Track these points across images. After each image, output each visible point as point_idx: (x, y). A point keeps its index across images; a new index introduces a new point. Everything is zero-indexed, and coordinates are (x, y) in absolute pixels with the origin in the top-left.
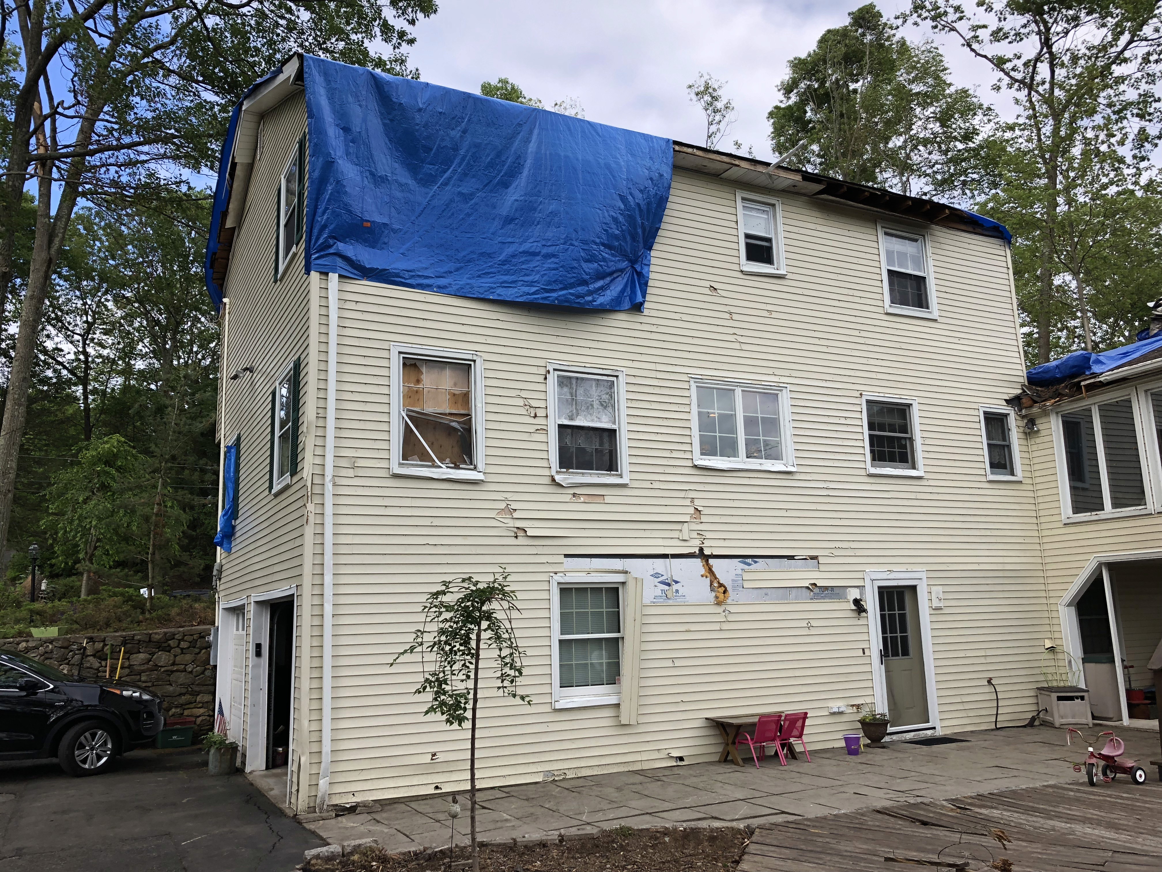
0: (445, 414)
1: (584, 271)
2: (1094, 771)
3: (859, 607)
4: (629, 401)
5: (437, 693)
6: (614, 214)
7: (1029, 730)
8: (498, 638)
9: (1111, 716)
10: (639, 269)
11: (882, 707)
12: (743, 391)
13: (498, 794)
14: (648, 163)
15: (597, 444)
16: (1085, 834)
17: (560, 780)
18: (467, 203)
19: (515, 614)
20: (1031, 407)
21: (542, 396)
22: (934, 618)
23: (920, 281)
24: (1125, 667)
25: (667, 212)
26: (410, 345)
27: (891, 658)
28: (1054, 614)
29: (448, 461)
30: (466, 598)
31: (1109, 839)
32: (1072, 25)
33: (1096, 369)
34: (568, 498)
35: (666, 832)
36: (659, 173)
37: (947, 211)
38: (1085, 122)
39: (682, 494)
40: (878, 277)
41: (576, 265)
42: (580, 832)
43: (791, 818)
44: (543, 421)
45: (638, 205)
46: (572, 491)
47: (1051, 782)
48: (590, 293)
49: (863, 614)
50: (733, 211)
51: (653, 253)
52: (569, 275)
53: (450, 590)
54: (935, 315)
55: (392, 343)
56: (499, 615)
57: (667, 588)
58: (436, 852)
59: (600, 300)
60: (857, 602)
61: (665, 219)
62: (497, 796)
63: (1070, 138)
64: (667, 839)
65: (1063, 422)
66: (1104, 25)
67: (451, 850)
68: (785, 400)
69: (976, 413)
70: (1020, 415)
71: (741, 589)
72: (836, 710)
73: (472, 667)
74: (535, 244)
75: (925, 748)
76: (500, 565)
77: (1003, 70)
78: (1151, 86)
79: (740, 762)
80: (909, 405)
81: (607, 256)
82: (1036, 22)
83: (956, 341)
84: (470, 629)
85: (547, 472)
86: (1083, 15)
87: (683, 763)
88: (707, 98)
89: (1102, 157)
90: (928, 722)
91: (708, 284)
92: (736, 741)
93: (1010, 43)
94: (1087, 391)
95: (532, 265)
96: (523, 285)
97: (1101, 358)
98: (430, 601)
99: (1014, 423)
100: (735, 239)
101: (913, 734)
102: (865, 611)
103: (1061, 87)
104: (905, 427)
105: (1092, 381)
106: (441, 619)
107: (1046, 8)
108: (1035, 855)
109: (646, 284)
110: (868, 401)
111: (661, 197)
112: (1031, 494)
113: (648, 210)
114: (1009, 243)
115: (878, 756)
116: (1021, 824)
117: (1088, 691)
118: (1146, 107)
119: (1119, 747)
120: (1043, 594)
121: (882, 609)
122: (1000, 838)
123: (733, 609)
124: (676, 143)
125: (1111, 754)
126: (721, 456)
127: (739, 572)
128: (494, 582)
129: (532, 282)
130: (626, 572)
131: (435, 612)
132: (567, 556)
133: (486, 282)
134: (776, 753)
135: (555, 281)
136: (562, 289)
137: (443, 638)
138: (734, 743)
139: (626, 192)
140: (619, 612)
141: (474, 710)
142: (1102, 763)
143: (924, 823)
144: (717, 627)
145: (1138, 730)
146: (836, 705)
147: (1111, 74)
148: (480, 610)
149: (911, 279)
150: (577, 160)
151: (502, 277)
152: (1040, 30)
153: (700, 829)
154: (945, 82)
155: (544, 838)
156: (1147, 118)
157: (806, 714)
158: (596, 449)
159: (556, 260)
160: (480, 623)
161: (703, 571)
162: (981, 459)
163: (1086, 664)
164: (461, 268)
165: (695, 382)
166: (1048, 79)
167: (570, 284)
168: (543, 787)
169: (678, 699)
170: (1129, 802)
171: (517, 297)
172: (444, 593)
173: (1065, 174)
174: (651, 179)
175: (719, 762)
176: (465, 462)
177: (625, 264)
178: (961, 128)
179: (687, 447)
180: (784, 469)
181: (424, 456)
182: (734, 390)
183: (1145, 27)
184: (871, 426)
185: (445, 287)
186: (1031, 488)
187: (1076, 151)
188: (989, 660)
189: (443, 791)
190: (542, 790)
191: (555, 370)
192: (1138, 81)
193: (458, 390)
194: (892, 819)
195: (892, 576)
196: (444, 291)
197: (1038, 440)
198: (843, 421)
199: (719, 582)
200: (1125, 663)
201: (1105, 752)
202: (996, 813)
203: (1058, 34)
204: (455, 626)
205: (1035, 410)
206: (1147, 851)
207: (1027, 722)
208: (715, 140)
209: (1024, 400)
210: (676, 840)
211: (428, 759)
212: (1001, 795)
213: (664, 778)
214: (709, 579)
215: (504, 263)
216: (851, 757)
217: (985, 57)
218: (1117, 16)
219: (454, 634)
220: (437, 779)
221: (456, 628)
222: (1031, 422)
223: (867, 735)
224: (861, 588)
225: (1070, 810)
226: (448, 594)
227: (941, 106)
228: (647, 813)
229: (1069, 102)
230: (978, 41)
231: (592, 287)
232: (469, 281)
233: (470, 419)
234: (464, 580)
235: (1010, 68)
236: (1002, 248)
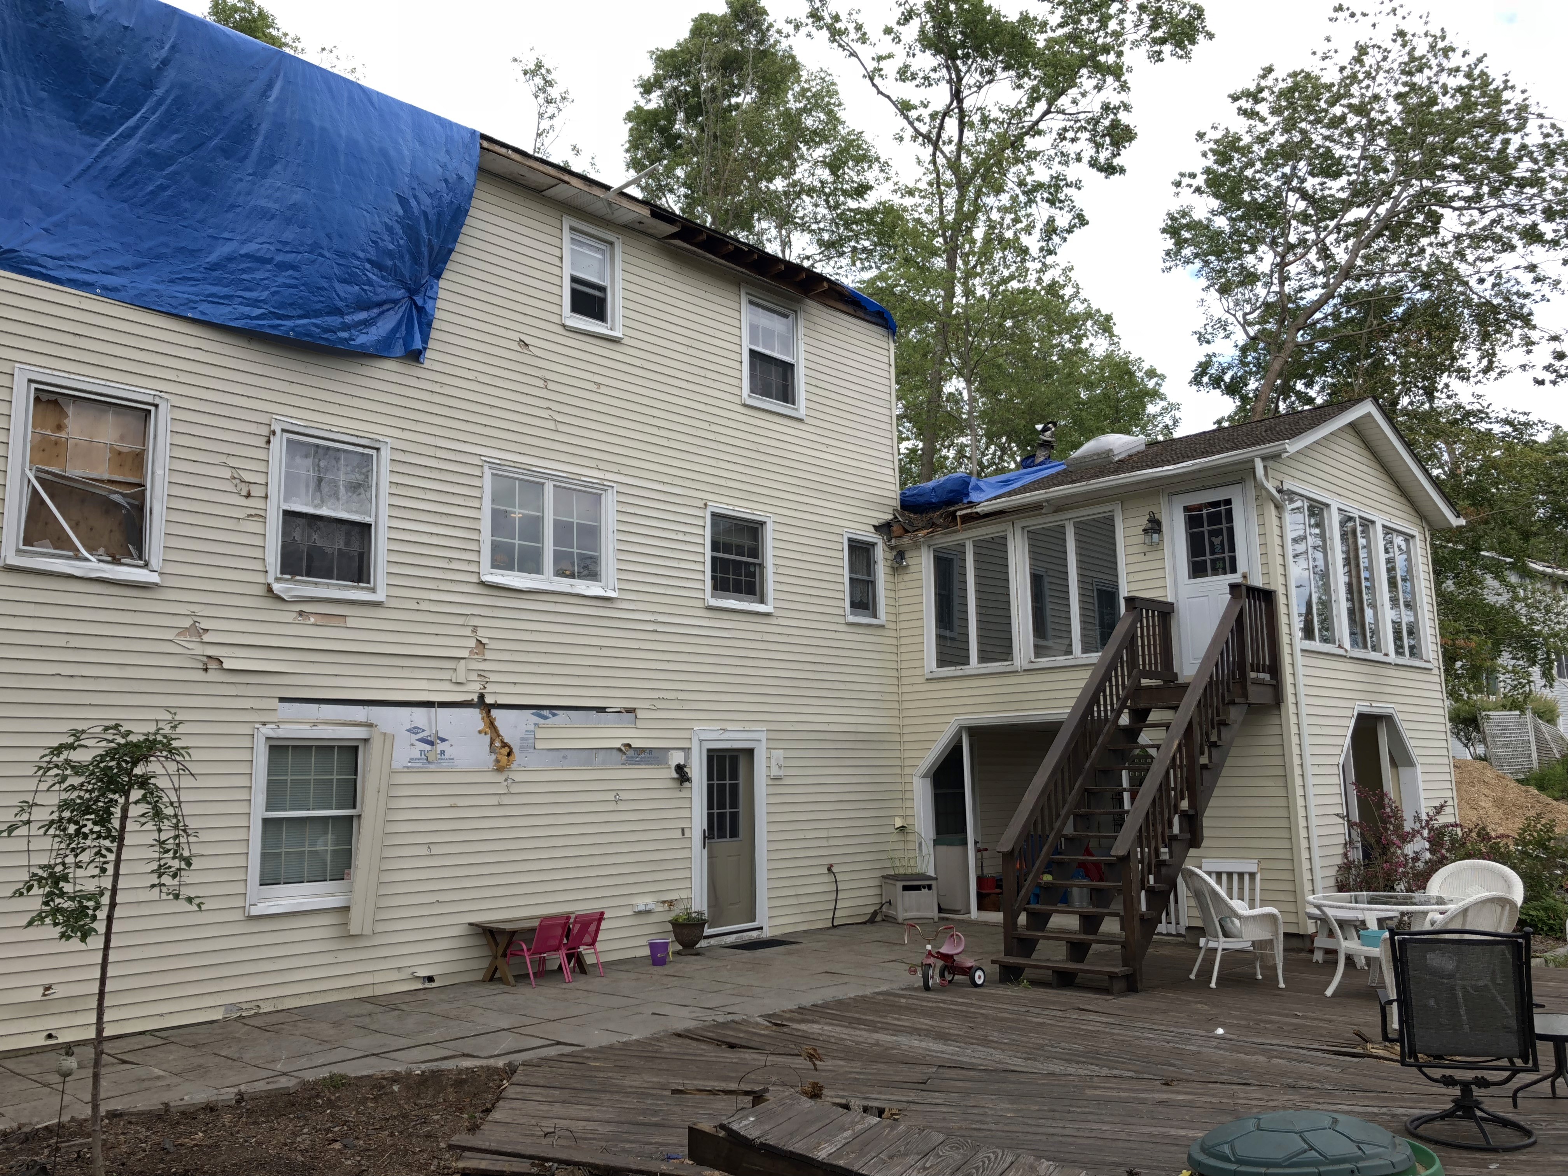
0: (102, 481)
1: (338, 295)
2: (931, 973)
3: (682, 775)
4: (393, 486)
5: (50, 894)
6: (388, 221)
7: (869, 928)
8: (158, 814)
9: (958, 908)
10: (420, 303)
11: (699, 904)
12: (555, 486)
13: (150, 1041)
14: (443, 157)
15: (342, 543)
16: (911, 1047)
17: (250, 1016)
18: (162, 170)
19: (186, 782)
20: (901, 536)
21: (261, 467)
22: (773, 790)
23: (787, 369)
24: (978, 851)
25: (464, 229)
26: (49, 372)
27: (716, 840)
28: (908, 787)
29: (101, 550)
30: (111, 753)
31: (936, 1051)
32: (987, 79)
33: (974, 497)
34: (290, 617)
35: (396, 1078)
36: (458, 175)
37: (825, 284)
38: (990, 200)
39: (460, 621)
40: (736, 357)
41: (326, 285)
42: (270, 1087)
43: (567, 1050)
44: (259, 504)
45: (425, 213)
46: (298, 607)
47: (884, 988)
48: (346, 327)
49: (687, 784)
50: (557, 242)
51: (442, 283)
52: (315, 299)
53: (82, 742)
54: (802, 412)
55: (17, 365)
56: (162, 783)
57: (428, 747)
58: (38, 1130)
59: (361, 339)
60: (680, 768)
61: (461, 238)
62: (148, 1044)
63: (972, 217)
64: (396, 1088)
65: (935, 557)
66: (1019, 87)
67: (60, 1125)
68: (610, 504)
69: (839, 539)
70: (889, 546)
71: (532, 751)
72: (642, 908)
73: (111, 857)
74: (266, 246)
75: (747, 954)
76: (167, 709)
77: (906, 118)
78: (1064, 167)
79: (511, 980)
80: (762, 524)
81: (374, 277)
82: (948, 68)
83: (824, 448)
84: (111, 800)
85: (260, 579)
86: (998, 70)
87: (433, 985)
88: (539, 81)
89: (1005, 244)
90: (754, 920)
91: (516, 336)
92: (508, 952)
93: (917, 86)
94: (962, 523)
95: (258, 275)
96: (241, 304)
97: (981, 484)
98: (47, 759)
99: (881, 554)
100: (557, 280)
101: (734, 936)
102: (688, 780)
103: (969, 153)
104: (755, 551)
105: (969, 511)
106: (63, 786)
107: (960, 52)
108: (853, 1075)
109: (429, 325)
110: (714, 515)
111: (459, 208)
112: (894, 642)
113: (439, 222)
114: (894, 334)
115: (691, 965)
116: (842, 1039)
117: (936, 879)
118: (1057, 192)
119: (959, 944)
120: (898, 763)
121: (710, 777)
122: (811, 1057)
123: (518, 777)
124: (484, 137)
125: (950, 953)
126: (519, 571)
127: (531, 727)
128: (155, 734)
129: (257, 300)
130: (370, 725)
131: (57, 775)
132: (282, 700)
133: (182, 292)
134: (560, 967)
135: (291, 305)
136: (301, 317)
137: (67, 814)
138: (504, 955)
139: (407, 194)
140: (355, 780)
141: (110, 919)
142: (940, 963)
143: (732, 1046)
144: (494, 801)
145: (986, 924)
146: (641, 903)
147: (1023, 146)
148: (129, 773)
149: (776, 365)
150: (340, 135)
151: (209, 287)
152: (951, 78)
153: (443, 1071)
154: (837, 119)
155: (215, 1098)
156: (1058, 205)
157: (602, 914)
158: (339, 550)
159: (296, 274)
160: (129, 791)
161: (481, 726)
162: (840, 595)
163: (938, 847)
164: (144, 265)
165: (490, 468)
166: (956, 139)
167: (315, 311)
168: (223, 1028)
169: (432, 898)
170: (964, 1008)
171: (231, 320)
172: (71, 747)
173: (966, 256)
174: (446, 181)
175: (483, 981)
176: (130, 555)
177: (400, 293)
178: (853, 182)
179: (473, 557)
180: (601, 593)
181: (61, 542)
182: (543, 484)
183: (1063, 97)
184: (715, 547)
185: (115, 290)
186: (893, 634)
187: (978, 234)
188: (832, 842)
189: (60, 1041)
190: (220, 1031)
191: (283, 431)
192: (1051, 159)
193: (126, 447)
194: (694, 1044)
195: (726, 736)
196: (113, 294)
197: (907, 577)
198: (680, 537)
199: (502, 741)
200: (979, 846)
201: (944, 950)
202: (816, 1028)
203: (970, 87)
204: (87, 796)
205: (906, 540)
206: (974, 1064)
207: (867, 917)
208: (547, 142)
209: (894, 528)
210: (409, 1088)
211: (37, 994)
212: (826, 1005)
213: (404, 1007)
214: (488, 736)
215: (213, 267)
216: (656, 968)
217: (888, 97)
218: (1035, 77)
219: (85, 808)
220: (51, 1024)
221: (90, 800)
222: (900, 555)
223: (679, 940)
224: (686, 750)
225: (898, 1019)
226: (78, 750)
227: (832, 150)
228: (373, 1055)
229: (975, 171)
230: (881, 76)
231: (348, 319)
232: (156, 286)
233: (143, 493)
234: (106, 729)
235: (915, 117)
236: (885, 339)
